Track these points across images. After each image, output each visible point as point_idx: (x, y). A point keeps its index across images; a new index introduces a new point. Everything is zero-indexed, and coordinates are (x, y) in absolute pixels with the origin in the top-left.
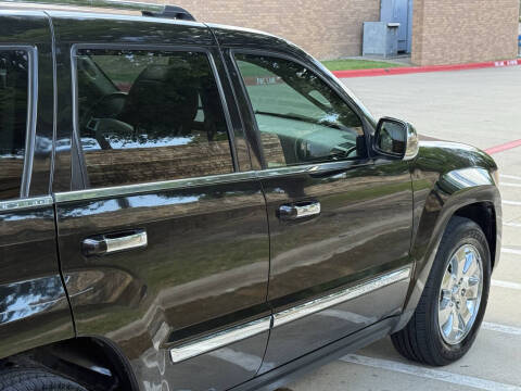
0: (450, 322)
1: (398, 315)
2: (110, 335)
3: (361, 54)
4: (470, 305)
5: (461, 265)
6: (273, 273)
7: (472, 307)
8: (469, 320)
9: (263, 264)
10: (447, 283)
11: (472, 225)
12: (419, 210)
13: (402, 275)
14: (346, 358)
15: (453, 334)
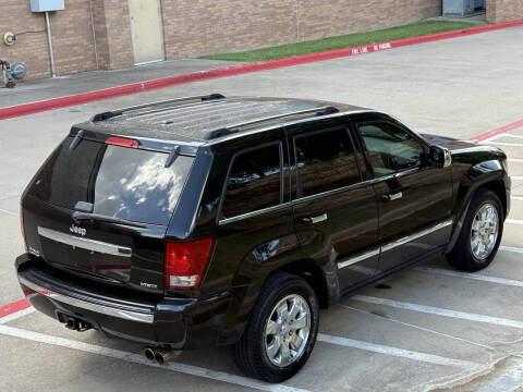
0: (479, 247)
1: (447, 244)
2: (312, 256)
3: (441, 14)
4: (492, 237)
5: (484, 215)
6: (381, 225)
7: (493, 239)
8: (491, 246)
9: (375, 220)
10: (476, 226)
11: (490, 193)
12: (457, 185)
13: (449, 223)
14: (417, 269)
15: (481, 254)
